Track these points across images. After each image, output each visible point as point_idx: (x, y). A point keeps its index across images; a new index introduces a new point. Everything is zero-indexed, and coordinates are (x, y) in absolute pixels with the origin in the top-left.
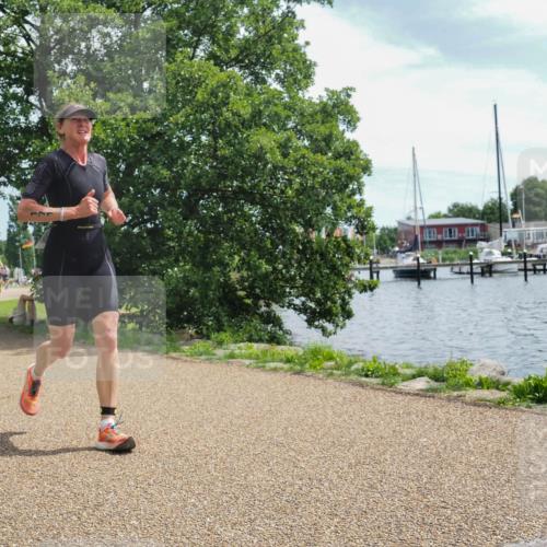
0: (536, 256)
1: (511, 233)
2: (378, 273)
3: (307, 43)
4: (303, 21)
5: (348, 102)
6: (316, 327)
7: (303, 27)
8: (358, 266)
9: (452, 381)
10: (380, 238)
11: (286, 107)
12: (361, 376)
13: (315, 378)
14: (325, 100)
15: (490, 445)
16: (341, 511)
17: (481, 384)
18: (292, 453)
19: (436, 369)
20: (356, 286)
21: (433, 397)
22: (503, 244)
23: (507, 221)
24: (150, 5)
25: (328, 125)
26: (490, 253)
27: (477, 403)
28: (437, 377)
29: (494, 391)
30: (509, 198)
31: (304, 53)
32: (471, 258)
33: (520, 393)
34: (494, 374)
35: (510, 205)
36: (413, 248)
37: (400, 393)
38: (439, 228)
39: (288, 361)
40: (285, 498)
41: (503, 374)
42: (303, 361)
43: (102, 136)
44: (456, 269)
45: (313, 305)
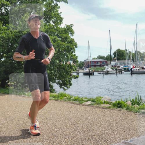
0: (120, 69)
1: (113, 63)
2: (79, 73)
3: (61, 13)
4: (59, 6)
5: (71, 28)
6: (62, 88)
7: (60, 8)
8: (73, 72)
9: (97, 102)
10: (80, 64)
11: (55, 29)
12: (73, 101)
13: (61, 102)
14: (65, 28)
15: (106, 119)
16: (67, 137)
17: (105, 103)
18: (54, 122)
19: (93, 99)
20: (73, 77)
21: (92, 106)
22: (111, 66)
23: (112, 60)
24: (18, 1)
25: (66, 34)
26: (108, 69)
27: (103, 108)
28: (93, 101)
29: (108, 105)
30: (113, 54)
31: (60, 15)
32: (103, 70)
33: (114, 105)
34: (108, 100)
35: (113, 56)
36: (88, 67)
37: (84, 105)
38: (95, 62)
39: (54, 97)
40: (52, 134)
41: (110, 100)
42: (58, 97)
43: (5, 36)
44: (99, 73)
45: (61, 82)
